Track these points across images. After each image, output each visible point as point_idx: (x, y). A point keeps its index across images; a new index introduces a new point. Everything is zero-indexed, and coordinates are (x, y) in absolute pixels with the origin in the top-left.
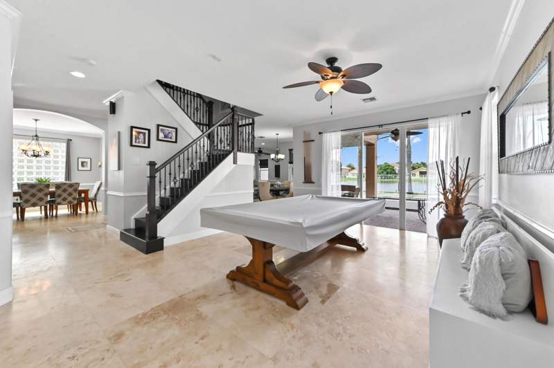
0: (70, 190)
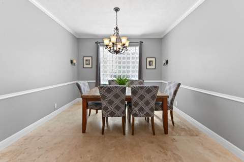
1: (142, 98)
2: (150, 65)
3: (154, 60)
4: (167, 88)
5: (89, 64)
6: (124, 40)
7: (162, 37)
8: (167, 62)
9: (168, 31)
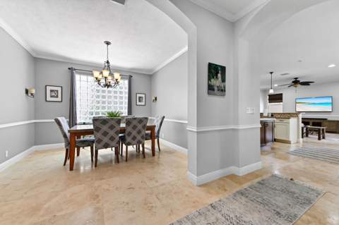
0: (140, 127)
1: (135, 127)
2: (140, 101)
3: (143, 96)
4: (155, 121)
5: (57, 97)
6: (117, 76)
7: (151, 73)
8: (156, 98)
9: (157, 69)
